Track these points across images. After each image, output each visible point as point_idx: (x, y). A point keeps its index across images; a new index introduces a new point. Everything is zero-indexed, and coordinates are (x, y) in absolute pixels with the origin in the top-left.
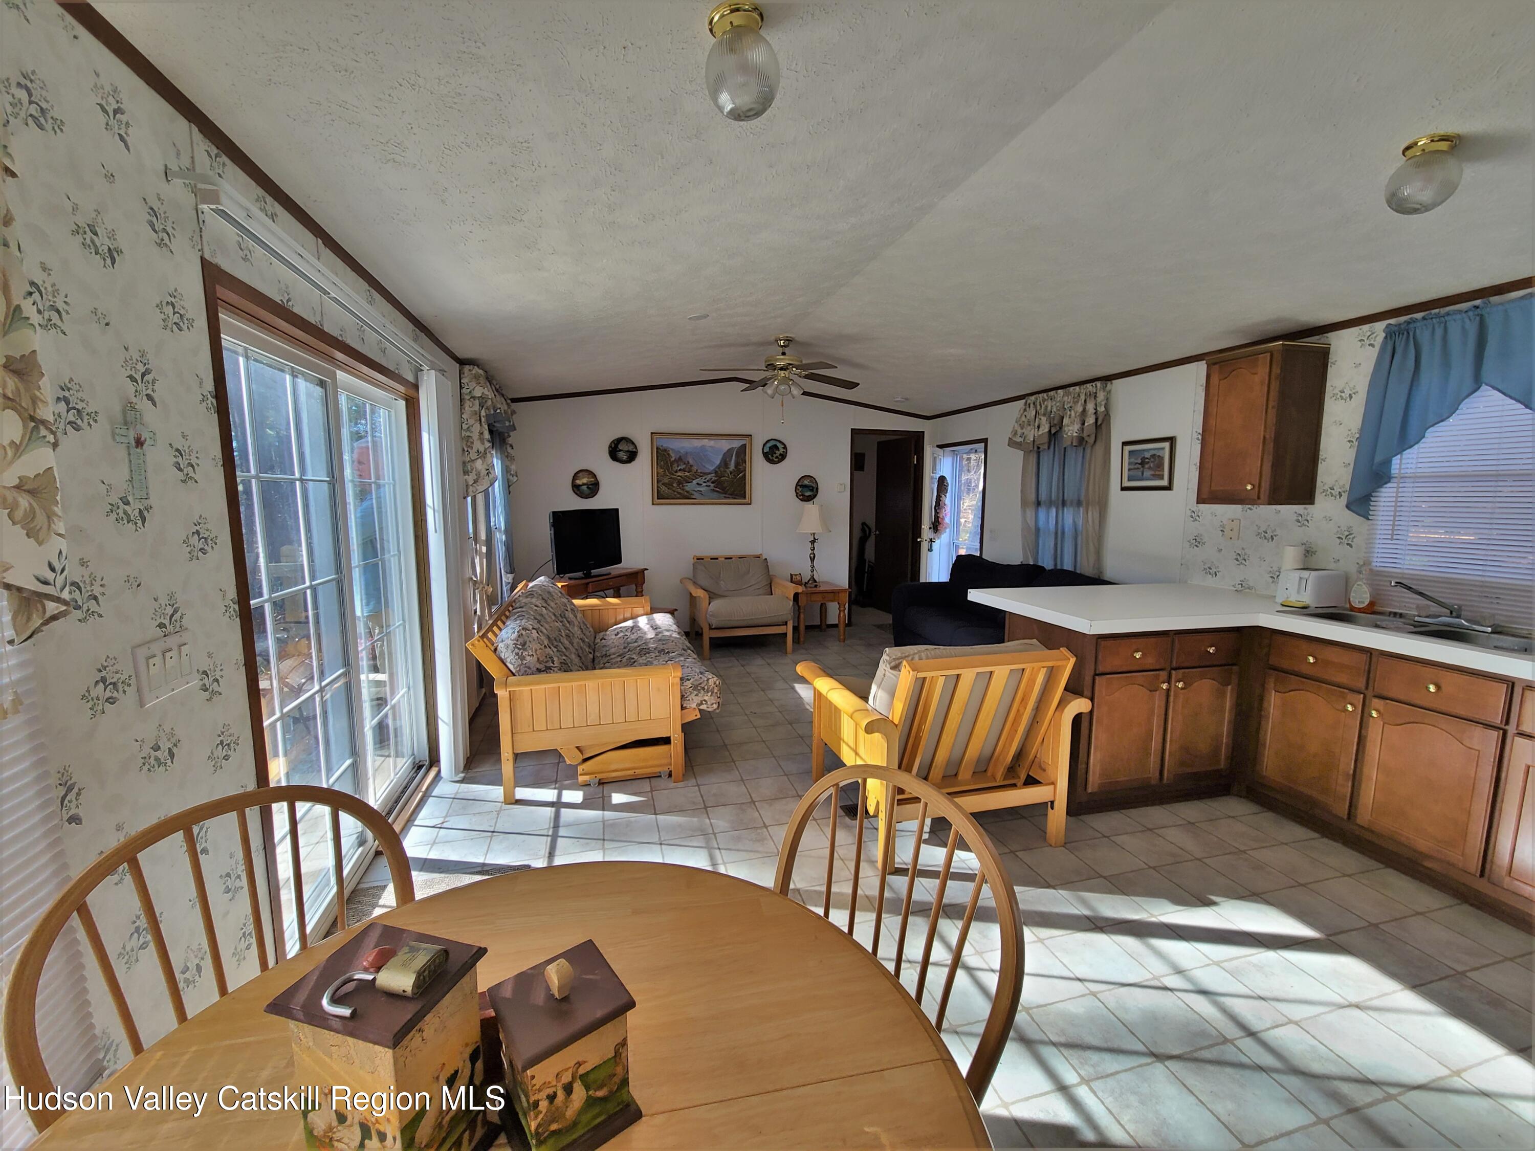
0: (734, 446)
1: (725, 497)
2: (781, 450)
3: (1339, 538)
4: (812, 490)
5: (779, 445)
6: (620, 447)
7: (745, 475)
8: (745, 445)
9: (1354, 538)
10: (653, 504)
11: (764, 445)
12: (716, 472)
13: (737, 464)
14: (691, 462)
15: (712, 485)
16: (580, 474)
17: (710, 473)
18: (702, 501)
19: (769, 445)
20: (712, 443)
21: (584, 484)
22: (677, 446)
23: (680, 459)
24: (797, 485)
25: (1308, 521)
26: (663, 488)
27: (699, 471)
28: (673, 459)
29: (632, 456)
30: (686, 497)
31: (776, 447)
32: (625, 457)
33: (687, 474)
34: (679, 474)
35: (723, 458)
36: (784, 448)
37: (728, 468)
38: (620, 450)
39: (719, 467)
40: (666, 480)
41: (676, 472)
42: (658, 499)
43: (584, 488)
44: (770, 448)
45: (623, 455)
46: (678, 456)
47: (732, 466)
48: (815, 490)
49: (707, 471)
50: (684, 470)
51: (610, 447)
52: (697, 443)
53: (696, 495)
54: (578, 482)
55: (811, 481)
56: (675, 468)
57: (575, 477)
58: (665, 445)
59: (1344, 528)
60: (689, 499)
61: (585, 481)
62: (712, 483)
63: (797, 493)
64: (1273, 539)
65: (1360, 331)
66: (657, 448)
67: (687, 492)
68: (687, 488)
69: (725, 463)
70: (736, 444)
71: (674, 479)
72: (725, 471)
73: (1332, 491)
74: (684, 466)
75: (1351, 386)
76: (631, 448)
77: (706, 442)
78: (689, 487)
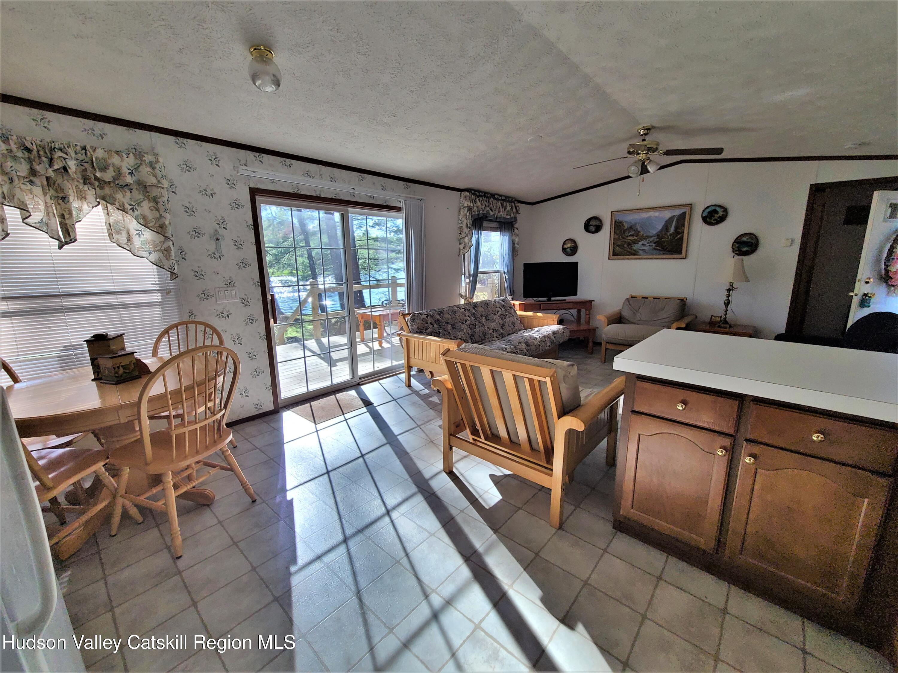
0: (675, 214)
1: (664, 254)
2: (721, 213)
4: (751, 246)
5: (718, 209)
6: (591, 223)
7: (683, 236)
8: (684, 213)
10: (609, 259)
11: (704, 211)
12: (658, 235)
13: (676, 228)
14: (639, 229)
15: (654, 245)
16: (567, 242)
17: (652, 237)
18: (644, 257)
19: (708, 210)
20: (657, 214)
21: (568, 248)
22: (629, 219)
23: (631, 228)
24: (735, 242)
26: (617, 248)
27: (645, 235)
28: (626, 228)
29: (598, 229)
30: (634, 254)
31: (716, 212)
32: (593, 229)
33: (635, 238)
34: (629, 238)
35: (665, 224)
36: (723, 211)
37: (668, 231)
38: (591, 225)
39: (661, 231)
40: (619, 243)
41: (627, 237)
42: (613, 255)
43: (568, 250)
44: (709, 213)
45: (592, 228)
46: (629, 226)
47: (672, 230)
48: (754, 246)
49: (651, 235)
50: (633, 235)
51: (585, 224)
52: (644, 215)
53: (641, 252)
54: (565, 246)
55: (752, 239)
56: (627, 234)
57: (564, 243)
58: (621, 219)
60: (634, 255)
61: (569, 245)
62: (654, 243)
63: (733, 249)
66: (615, 222)
67: (635, 250)
68: (634, 248)
69: (666, 227)
70: (678, 212)
71: (625, 242)
72: (665, 234)
74: (633, 233)
76: (598, 223)
77: (652, 214)
78: (636, 247)
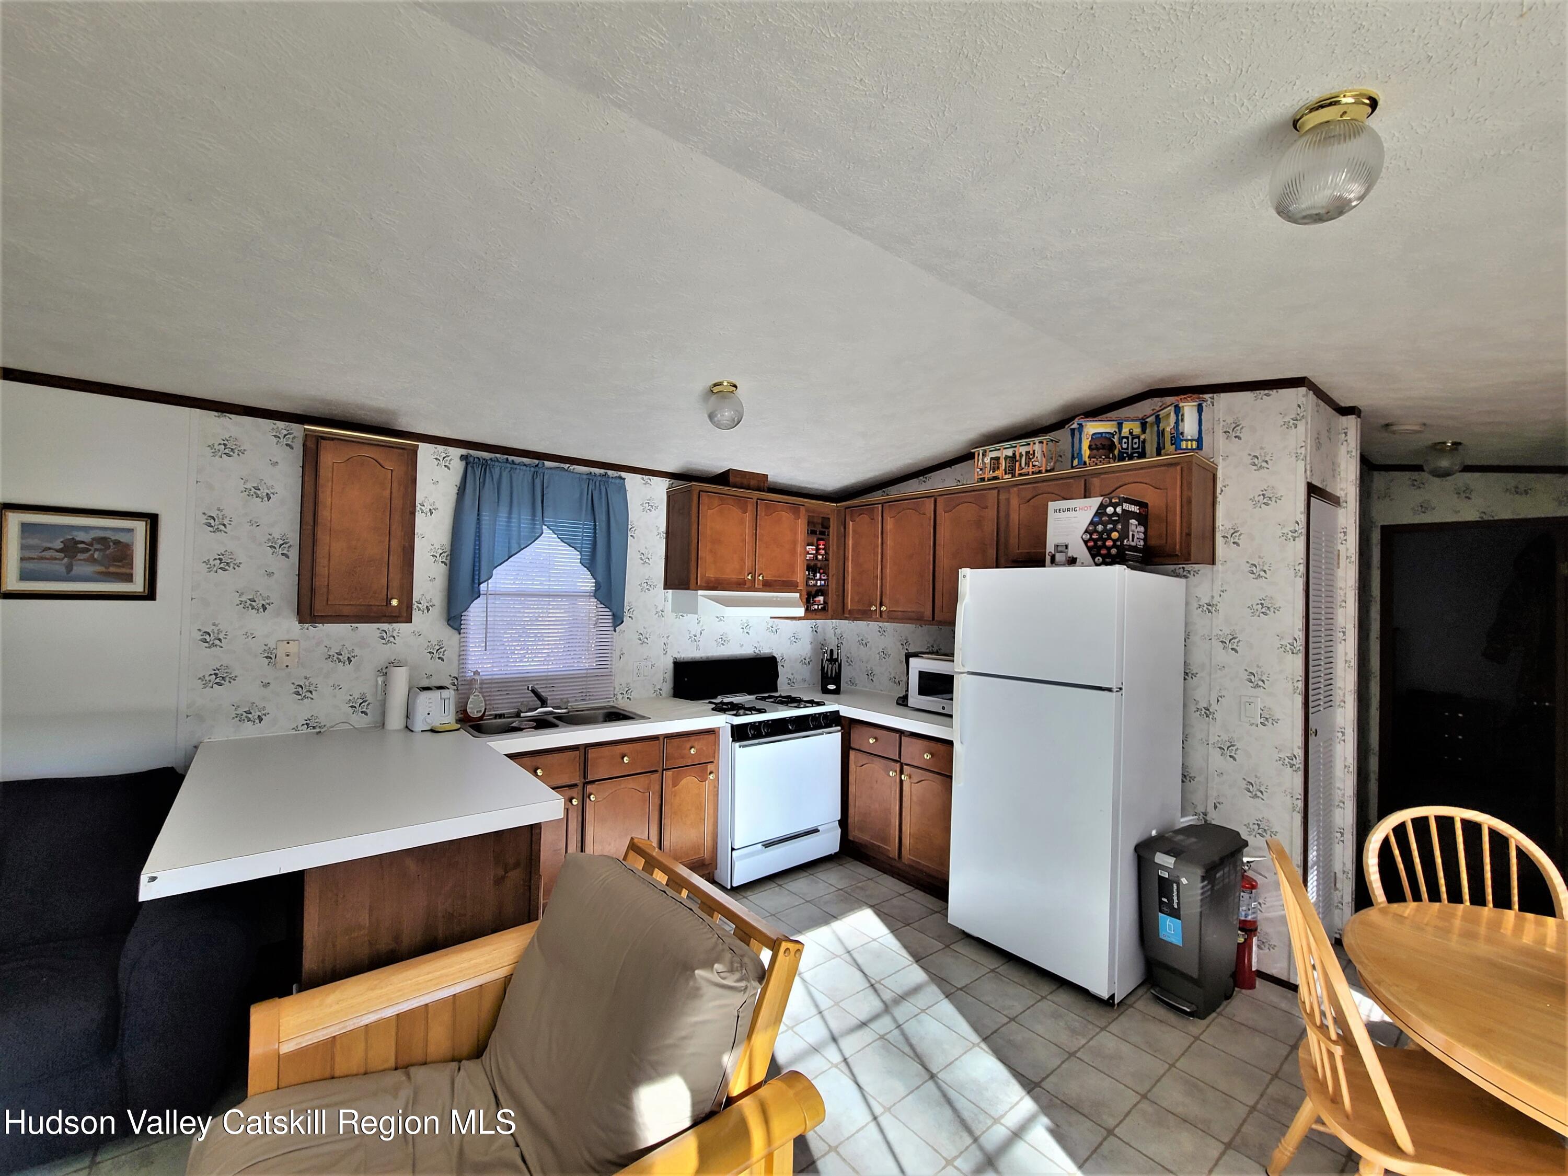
3: (430, 653)
9: (445, 651)
25: (394, 637)
59: (434, 642)
64: (350, 661)
65: (436, 450)
73: (419, 605)
75: (432, 501)
